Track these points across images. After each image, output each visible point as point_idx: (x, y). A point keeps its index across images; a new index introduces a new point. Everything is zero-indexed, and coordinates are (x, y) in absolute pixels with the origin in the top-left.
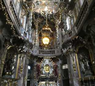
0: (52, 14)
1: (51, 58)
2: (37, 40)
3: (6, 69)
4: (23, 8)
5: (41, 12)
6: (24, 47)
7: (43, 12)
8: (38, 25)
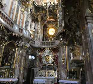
0: (54, 4)
1: (51, 49)
2: (39, 33)
3: (4, 61)
4: (23, 4)
5: (43, 4)
6: (20, 42)
7: (45, 4)
8: (40, 18)
